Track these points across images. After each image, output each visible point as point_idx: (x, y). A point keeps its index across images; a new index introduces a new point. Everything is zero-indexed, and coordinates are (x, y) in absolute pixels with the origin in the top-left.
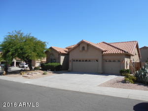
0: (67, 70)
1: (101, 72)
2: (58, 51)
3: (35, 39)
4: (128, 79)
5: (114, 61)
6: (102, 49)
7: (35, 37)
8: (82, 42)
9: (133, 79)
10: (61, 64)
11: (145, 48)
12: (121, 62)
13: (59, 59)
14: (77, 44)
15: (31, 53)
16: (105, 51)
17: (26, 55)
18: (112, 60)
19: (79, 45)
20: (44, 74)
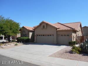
0: (34, 41)
1: (56, 43)
2: (28, 29)
3: (13, 21)
4: (75, 50)
5: (65, 35)
6: (56, 27)
7: (13, 20)
8: (43, 23)
9: (79, 50)
10: (30, 38)
11: (85, 27)
12: (70, 36)
13: (29, 34)
14: (40, 24)
15: (8, 30)
16: (59, 28)
17: (4, 32)
18: (63, 35)
19: (41, 24)
20: (16, 45)
